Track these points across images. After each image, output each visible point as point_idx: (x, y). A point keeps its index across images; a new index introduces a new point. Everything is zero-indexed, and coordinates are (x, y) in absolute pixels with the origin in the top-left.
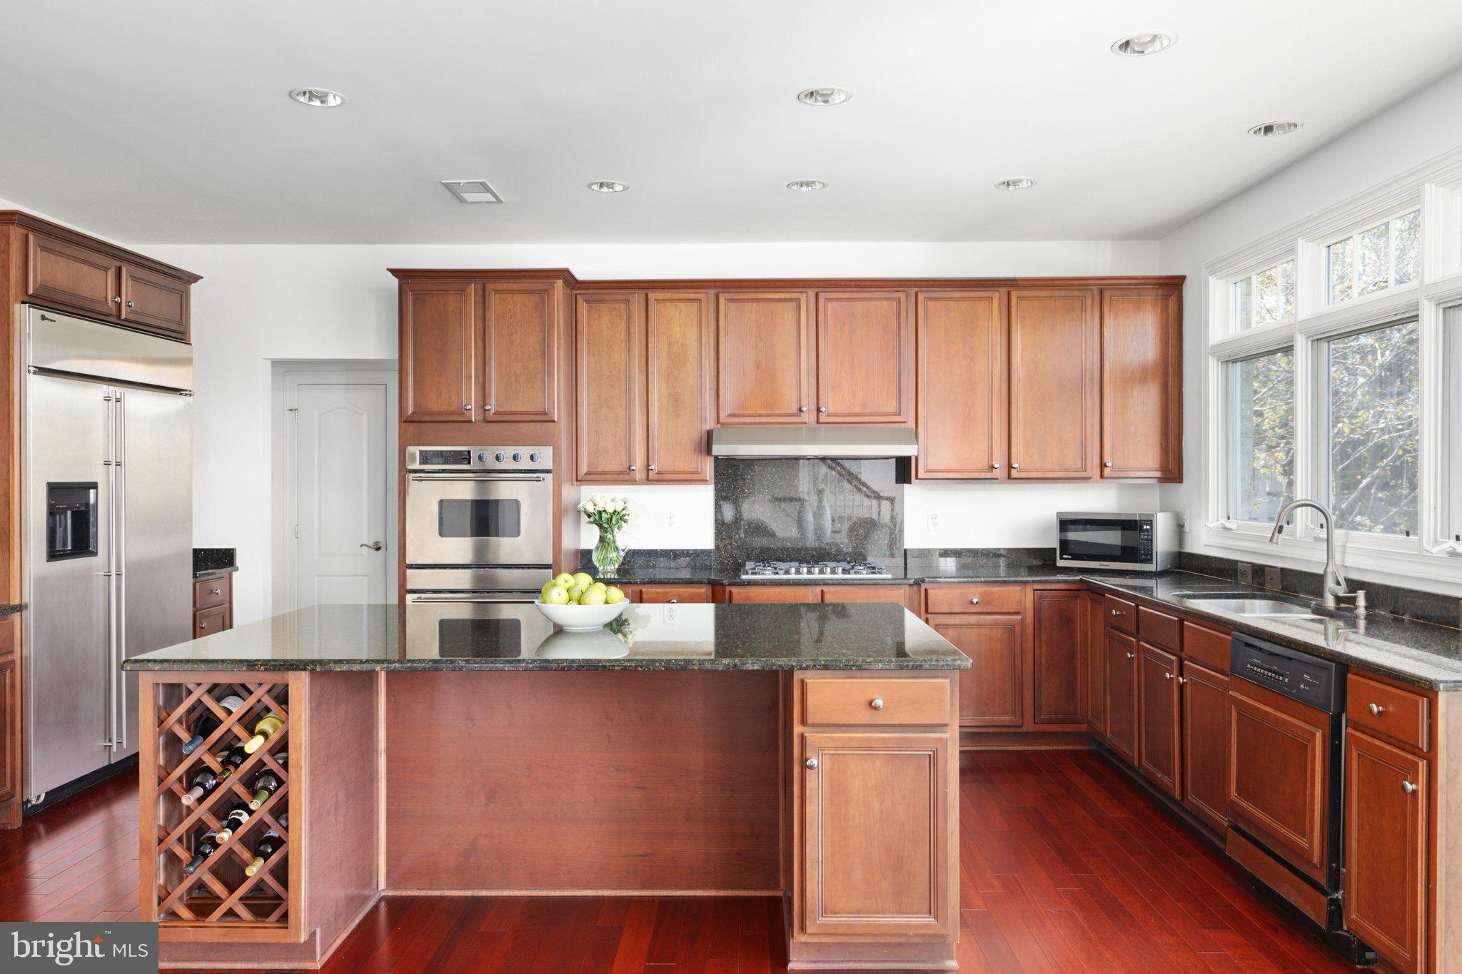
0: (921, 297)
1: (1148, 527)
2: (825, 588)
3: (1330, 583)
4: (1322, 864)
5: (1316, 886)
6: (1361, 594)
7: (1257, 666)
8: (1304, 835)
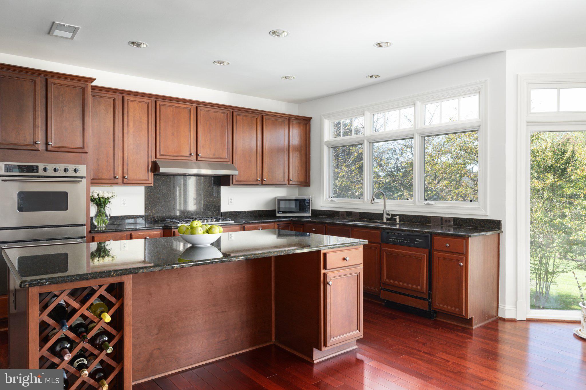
0: (234, 114)
1: (308, 201)
3: (385, 215)
4: (426, 292)
5: (425, 299)
6: (398, 217)
7: (394, 239)
8: (419, 285)
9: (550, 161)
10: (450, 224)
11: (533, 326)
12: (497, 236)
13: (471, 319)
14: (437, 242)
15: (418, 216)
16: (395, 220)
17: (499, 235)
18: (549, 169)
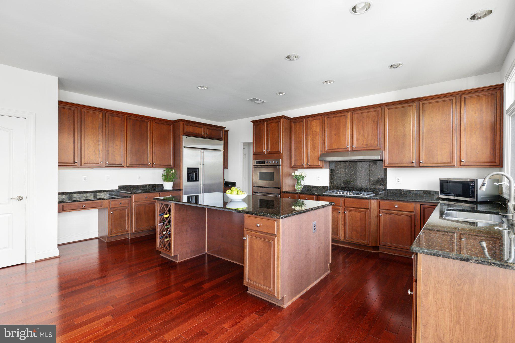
0: (386, 109)
1: (473, 184)
2: (345, 199)
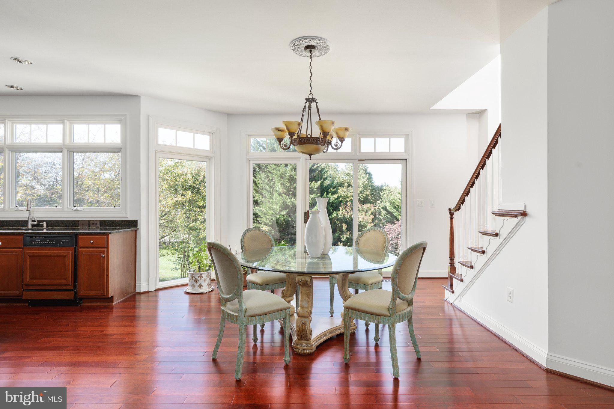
3: (30, 222)
4: (72, 284)
5: (71, 290)
6: (45, 223)
7: (39, 242)
8: (65, 279)
9: (189, 182)
10: (97, 225)
11: (161, 293)
12: (134, 233)
13: (112, 297)
14: (82, 241)
15: (67, 221)
16: (42, 226)
17: (136, 231)
18: (189, 188)
